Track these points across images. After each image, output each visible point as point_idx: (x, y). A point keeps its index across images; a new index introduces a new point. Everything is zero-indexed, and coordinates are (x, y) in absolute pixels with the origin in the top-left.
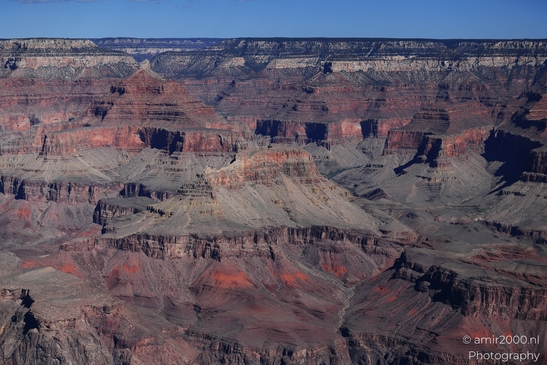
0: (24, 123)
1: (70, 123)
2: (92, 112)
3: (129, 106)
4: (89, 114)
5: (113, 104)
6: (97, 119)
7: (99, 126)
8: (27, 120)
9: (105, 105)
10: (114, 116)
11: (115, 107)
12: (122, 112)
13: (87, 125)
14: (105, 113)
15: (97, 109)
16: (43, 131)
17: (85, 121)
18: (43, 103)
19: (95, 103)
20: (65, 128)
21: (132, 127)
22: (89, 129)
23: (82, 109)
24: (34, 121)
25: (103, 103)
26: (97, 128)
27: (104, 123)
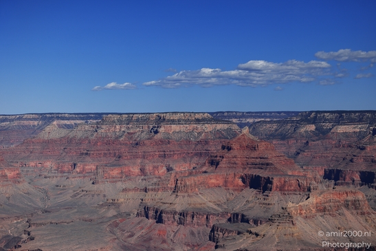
0: (162, 171)
1: (194, 171)
2: (209, 163)
3: (235, 159)
4: (207, 164)
5: (223, 158)
6: (212, 168)
7: (214, 172)
8: (165, 168)
9: (218, 158)
10: (224, 166)
11: (224, 159)
12: (229, 163)
13: (205, 172)
14: (218, 164)
15: (212, 161)
16: (175, 176)
17: (204, 169)
18: (176, 157)
19: (211, 156)
20: (190, 174)
21: (236, 173)
22: (207, 175)
23: (202, 160)
24: (169, 169)
25: (216, 157)
26: (212, 174)
27: (217, 170)
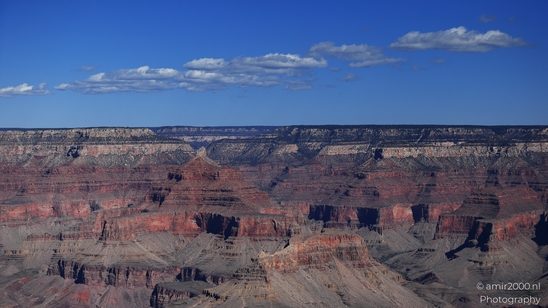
0: (85, 209)
1: (129, 209)
2: (150, 198)
3: (186, 192)
4: (147, 200)
5: (170, 190)
6: (155, 205)
7: (157, 211)
8: (88, 206)
9: (163, 191)
10: (171, 202)
11: (172, 193)
12: (179, 198)
13: (145, 211)
14: (163, 199)
15: (155, 195)
16: (103, 217)
17: (143, 207)
18: (103, 190)
19: (154, 189)
20: (124, 214)
21: (188, 212)
22: (147, 215)
23: (141, 195)
24: (94, 207)
25: (161, 189)
26: (155, 213)
27: (162, 208)
